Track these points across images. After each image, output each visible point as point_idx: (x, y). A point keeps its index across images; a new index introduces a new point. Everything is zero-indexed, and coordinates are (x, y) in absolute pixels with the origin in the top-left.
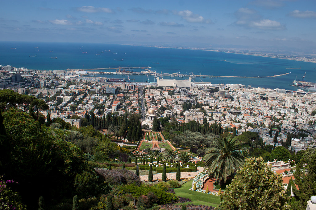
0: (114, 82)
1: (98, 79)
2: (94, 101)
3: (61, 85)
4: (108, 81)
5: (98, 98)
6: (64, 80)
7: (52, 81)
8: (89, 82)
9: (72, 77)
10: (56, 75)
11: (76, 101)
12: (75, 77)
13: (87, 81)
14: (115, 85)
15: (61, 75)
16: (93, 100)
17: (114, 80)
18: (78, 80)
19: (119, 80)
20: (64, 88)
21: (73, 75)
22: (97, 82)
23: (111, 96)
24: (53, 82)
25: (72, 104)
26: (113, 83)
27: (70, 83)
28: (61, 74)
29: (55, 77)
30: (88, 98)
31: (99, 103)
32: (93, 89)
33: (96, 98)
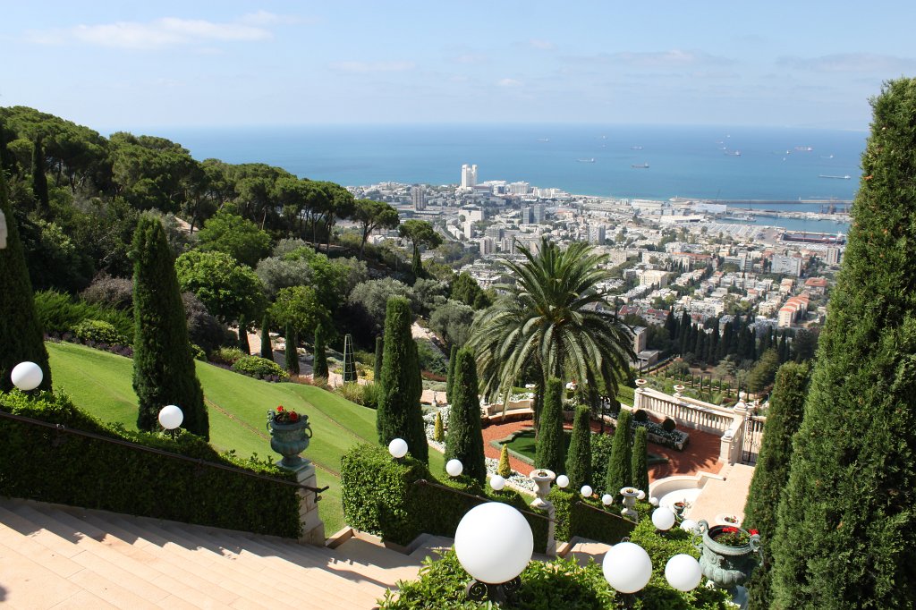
0: (806, 241)
1: (757, 230)
2: (729, 291)
3: (646, 239)
4: (786, 238)
5: (742, 285)
6: (656, 227)
7: (625, 228)
8: (727, 238)
9: (682, 221)
10: (638, 211)
11: (675, 288)
12: (691, 221)
13: (721, 235)
14: (806, 249)
15: (653, 213)
16: (726, 290)
17: (805, 235)
18: (696, 230)
19: (823, 236)
20: (650, 248)
21: (685, 214)
22: (752, 240)
23: (784, 281)
24: (625, 231)
25: (665, 293)
26: (803, 245)
27: (671, 236)
28: (651, 210)
29: (635, 217)
30: (713, 280)
31: (743, 299)
32: (733, 258)
33: (737, 285)
